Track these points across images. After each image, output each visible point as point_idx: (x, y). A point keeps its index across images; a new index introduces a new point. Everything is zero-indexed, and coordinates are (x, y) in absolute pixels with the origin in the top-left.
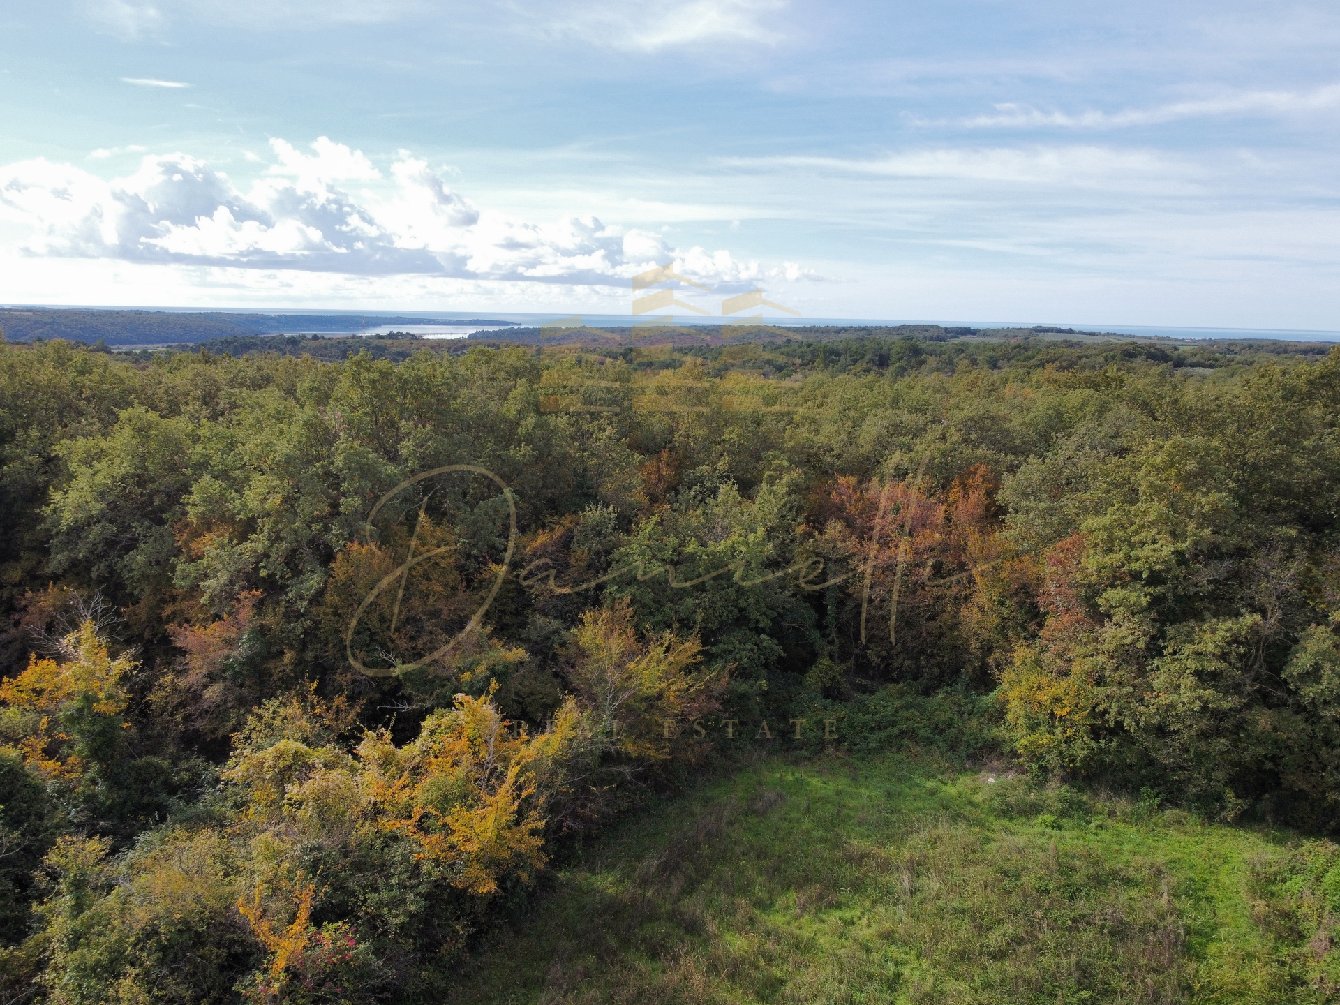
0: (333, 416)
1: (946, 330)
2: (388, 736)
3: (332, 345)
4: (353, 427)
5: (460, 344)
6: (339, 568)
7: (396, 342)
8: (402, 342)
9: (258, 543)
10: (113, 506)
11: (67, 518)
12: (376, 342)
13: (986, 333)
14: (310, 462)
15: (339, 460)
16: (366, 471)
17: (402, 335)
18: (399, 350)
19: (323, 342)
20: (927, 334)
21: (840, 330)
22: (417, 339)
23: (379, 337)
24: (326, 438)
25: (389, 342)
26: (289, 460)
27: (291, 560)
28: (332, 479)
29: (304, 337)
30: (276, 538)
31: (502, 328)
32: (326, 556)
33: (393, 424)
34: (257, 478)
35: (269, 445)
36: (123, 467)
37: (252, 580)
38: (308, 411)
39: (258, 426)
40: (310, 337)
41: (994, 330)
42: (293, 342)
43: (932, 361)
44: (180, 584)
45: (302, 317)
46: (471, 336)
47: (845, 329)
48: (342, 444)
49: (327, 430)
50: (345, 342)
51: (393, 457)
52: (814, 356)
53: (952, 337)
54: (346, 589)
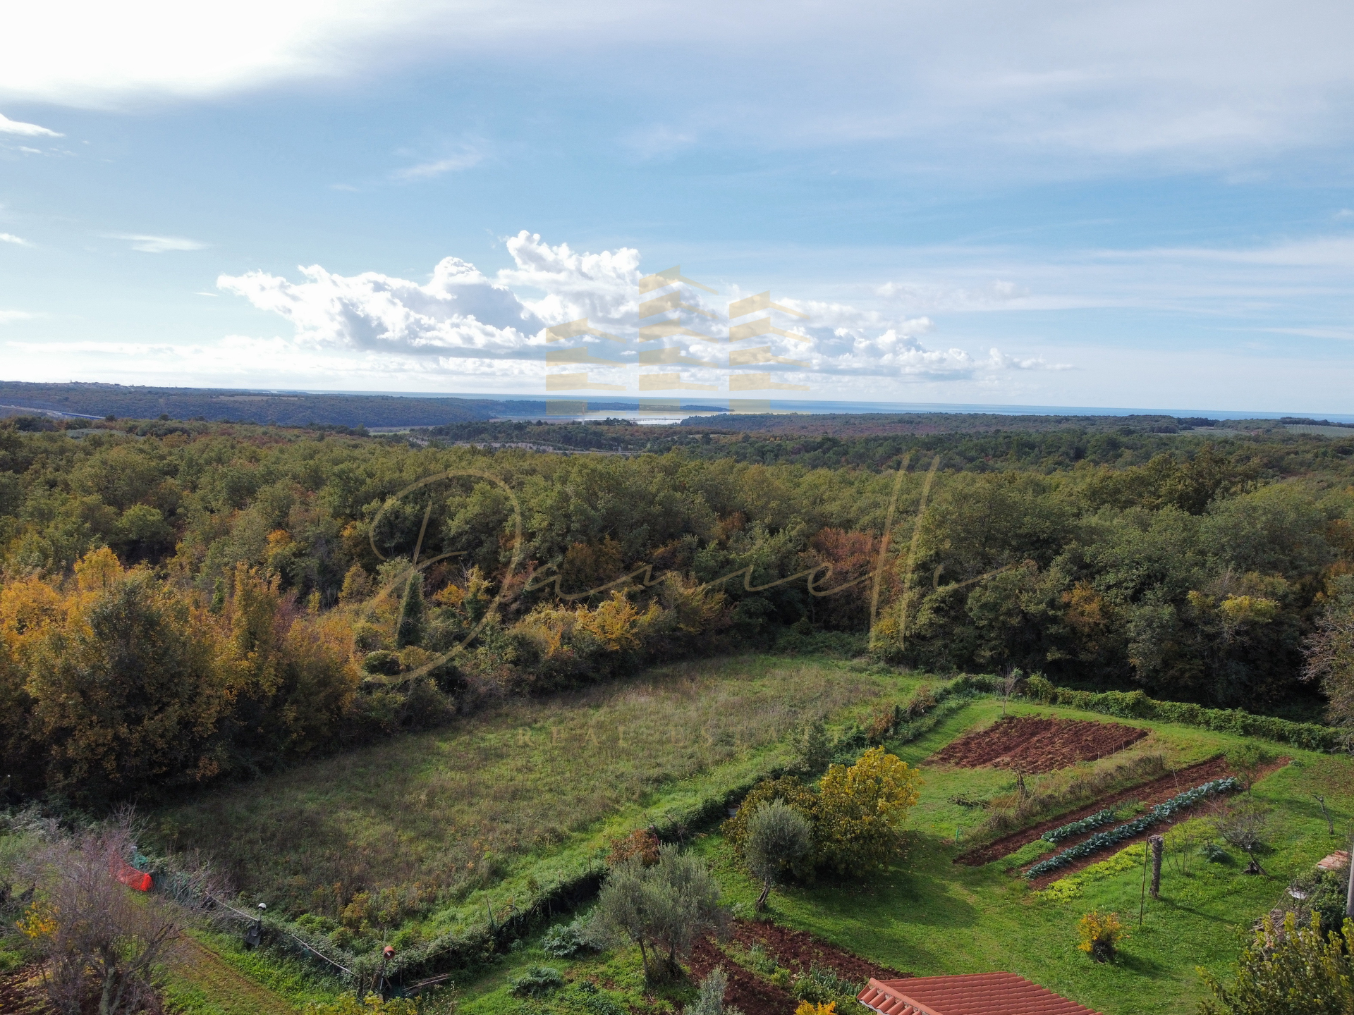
0: (570, 489)
1: (1180, 421)
2: (586, 607)
3: (554, 431)
4: (578, 494)
5: (671, 431)
6: (570, 554)
7: (612, 429)
8: (617, 427)
9: (536, 542)
10: (473, 528)
11: (453, 532)
12: (594, 428)
13: (1225, 424)
14: (558, 509)
15: (572, 507)
16: (582, 512)
17: (618, 421)
18: (614, 435)
19: (546, 428)
20: (1156, 425)
21: (1060, 420)
22: (631, 425)
23: (597, 423)
24: (565, 498)
25: (605, 428)
26: (552, 507)
27: (550, 550)
28: (567, 516)
29: (529, 423)
30: (544, 541)
31: (715, 414)
32: (563, 550)
33: (595, 494)
34: (537, 516)
35: (544, 501)
36: (477, 510)
37: (533, 557)
38: (558, 486)
39: (537, 494)
40: (534, 422)
41: (1234, 421)
42: (519, 427)
43: (1128, 454)
44: (502, 559)
45: (528, 402)
46: (684, 423)
47: (1067, 419)
48: (573, 500)
49: (567, 495)
50: (565, 428)
51: (595, 508)
52: (1008, 448)
53: (1185, 429)
54: (571, 562)
